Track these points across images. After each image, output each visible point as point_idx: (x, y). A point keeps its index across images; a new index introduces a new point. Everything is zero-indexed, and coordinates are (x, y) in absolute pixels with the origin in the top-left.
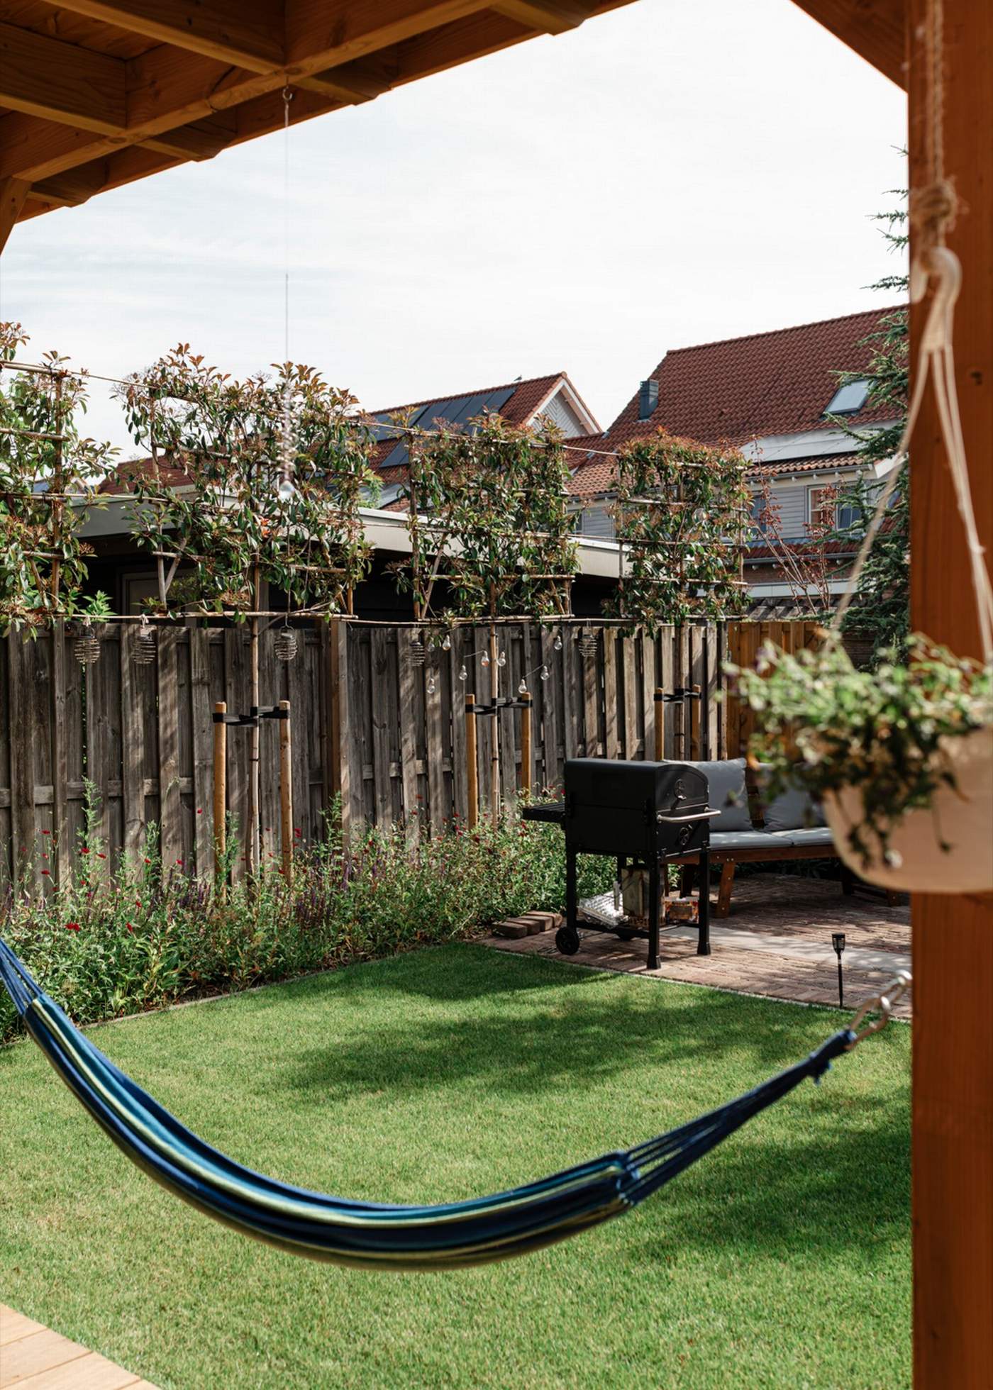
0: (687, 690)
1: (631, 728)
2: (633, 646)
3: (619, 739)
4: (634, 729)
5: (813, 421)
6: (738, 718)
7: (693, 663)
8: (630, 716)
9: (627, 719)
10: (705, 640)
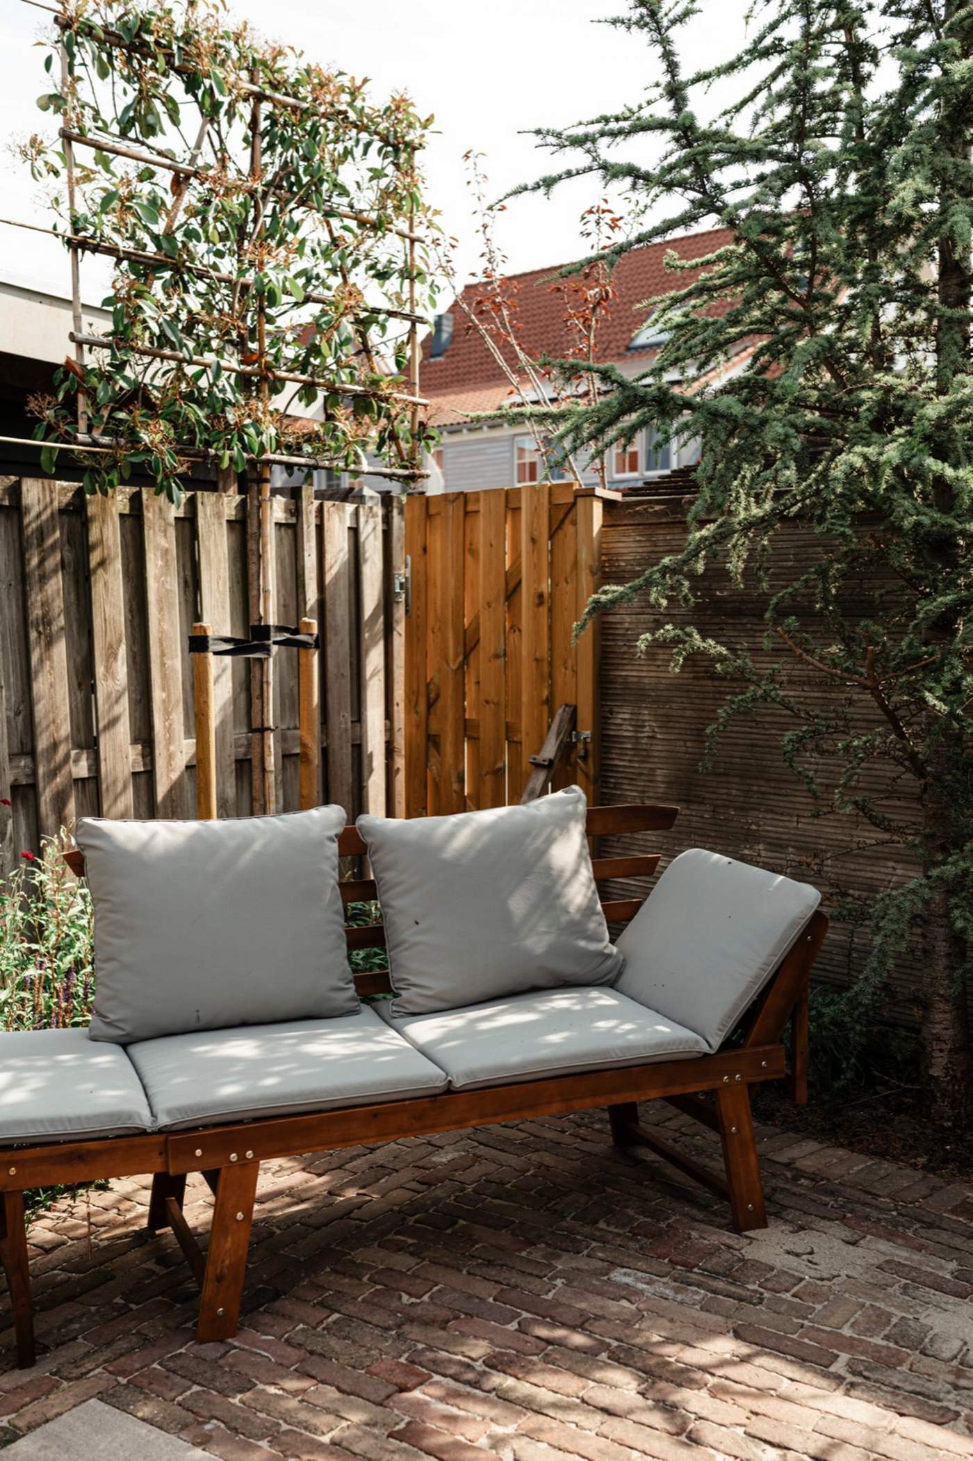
0: (280, 629)
1: (167, 713)
2: (172, 532)
3: (135, 741)
4: (178, 717)
5: (619, 354)
6: (423, 690)
7: (328, 578)
8: (165, 688)
9: (158, 695)
10: (355, 531)
